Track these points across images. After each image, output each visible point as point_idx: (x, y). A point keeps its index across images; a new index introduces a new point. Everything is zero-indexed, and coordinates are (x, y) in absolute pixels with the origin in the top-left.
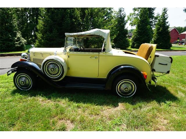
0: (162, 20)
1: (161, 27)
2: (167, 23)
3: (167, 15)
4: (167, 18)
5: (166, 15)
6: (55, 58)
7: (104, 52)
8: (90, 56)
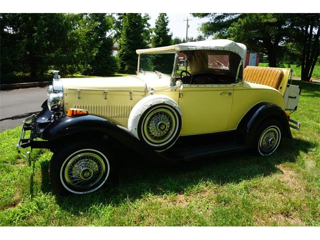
0: (162, 25)
1: (160, 37)
2: (168, 30)
3: (167, 18)
4: (167, 22)
5: (165, 17)
6: (167, 100)
7: (240, 83)
8: (221, 92)
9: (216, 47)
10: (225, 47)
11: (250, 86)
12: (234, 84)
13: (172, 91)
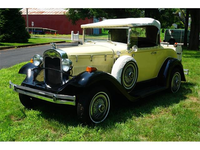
7: (159, 46)
8: (151, 52)
9: (149, 23)
10: (152, 23)
11: (163, 47)
12: (157, 47)
13: (129, 53)
